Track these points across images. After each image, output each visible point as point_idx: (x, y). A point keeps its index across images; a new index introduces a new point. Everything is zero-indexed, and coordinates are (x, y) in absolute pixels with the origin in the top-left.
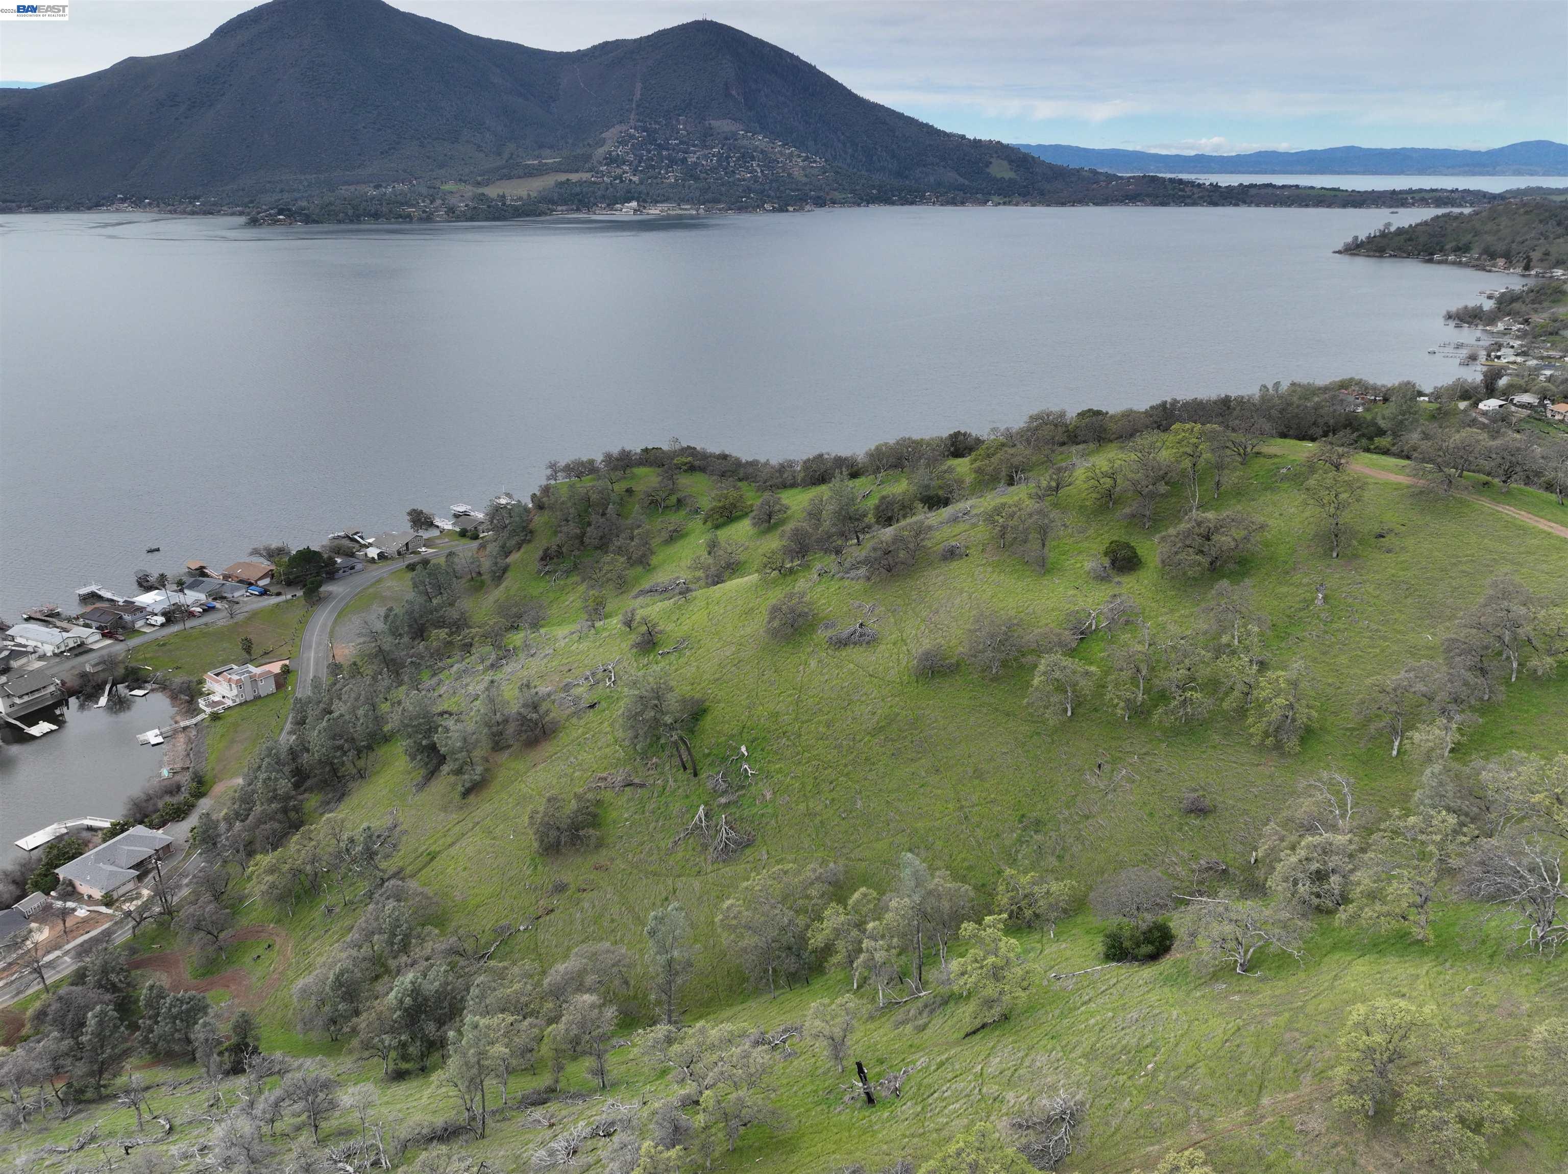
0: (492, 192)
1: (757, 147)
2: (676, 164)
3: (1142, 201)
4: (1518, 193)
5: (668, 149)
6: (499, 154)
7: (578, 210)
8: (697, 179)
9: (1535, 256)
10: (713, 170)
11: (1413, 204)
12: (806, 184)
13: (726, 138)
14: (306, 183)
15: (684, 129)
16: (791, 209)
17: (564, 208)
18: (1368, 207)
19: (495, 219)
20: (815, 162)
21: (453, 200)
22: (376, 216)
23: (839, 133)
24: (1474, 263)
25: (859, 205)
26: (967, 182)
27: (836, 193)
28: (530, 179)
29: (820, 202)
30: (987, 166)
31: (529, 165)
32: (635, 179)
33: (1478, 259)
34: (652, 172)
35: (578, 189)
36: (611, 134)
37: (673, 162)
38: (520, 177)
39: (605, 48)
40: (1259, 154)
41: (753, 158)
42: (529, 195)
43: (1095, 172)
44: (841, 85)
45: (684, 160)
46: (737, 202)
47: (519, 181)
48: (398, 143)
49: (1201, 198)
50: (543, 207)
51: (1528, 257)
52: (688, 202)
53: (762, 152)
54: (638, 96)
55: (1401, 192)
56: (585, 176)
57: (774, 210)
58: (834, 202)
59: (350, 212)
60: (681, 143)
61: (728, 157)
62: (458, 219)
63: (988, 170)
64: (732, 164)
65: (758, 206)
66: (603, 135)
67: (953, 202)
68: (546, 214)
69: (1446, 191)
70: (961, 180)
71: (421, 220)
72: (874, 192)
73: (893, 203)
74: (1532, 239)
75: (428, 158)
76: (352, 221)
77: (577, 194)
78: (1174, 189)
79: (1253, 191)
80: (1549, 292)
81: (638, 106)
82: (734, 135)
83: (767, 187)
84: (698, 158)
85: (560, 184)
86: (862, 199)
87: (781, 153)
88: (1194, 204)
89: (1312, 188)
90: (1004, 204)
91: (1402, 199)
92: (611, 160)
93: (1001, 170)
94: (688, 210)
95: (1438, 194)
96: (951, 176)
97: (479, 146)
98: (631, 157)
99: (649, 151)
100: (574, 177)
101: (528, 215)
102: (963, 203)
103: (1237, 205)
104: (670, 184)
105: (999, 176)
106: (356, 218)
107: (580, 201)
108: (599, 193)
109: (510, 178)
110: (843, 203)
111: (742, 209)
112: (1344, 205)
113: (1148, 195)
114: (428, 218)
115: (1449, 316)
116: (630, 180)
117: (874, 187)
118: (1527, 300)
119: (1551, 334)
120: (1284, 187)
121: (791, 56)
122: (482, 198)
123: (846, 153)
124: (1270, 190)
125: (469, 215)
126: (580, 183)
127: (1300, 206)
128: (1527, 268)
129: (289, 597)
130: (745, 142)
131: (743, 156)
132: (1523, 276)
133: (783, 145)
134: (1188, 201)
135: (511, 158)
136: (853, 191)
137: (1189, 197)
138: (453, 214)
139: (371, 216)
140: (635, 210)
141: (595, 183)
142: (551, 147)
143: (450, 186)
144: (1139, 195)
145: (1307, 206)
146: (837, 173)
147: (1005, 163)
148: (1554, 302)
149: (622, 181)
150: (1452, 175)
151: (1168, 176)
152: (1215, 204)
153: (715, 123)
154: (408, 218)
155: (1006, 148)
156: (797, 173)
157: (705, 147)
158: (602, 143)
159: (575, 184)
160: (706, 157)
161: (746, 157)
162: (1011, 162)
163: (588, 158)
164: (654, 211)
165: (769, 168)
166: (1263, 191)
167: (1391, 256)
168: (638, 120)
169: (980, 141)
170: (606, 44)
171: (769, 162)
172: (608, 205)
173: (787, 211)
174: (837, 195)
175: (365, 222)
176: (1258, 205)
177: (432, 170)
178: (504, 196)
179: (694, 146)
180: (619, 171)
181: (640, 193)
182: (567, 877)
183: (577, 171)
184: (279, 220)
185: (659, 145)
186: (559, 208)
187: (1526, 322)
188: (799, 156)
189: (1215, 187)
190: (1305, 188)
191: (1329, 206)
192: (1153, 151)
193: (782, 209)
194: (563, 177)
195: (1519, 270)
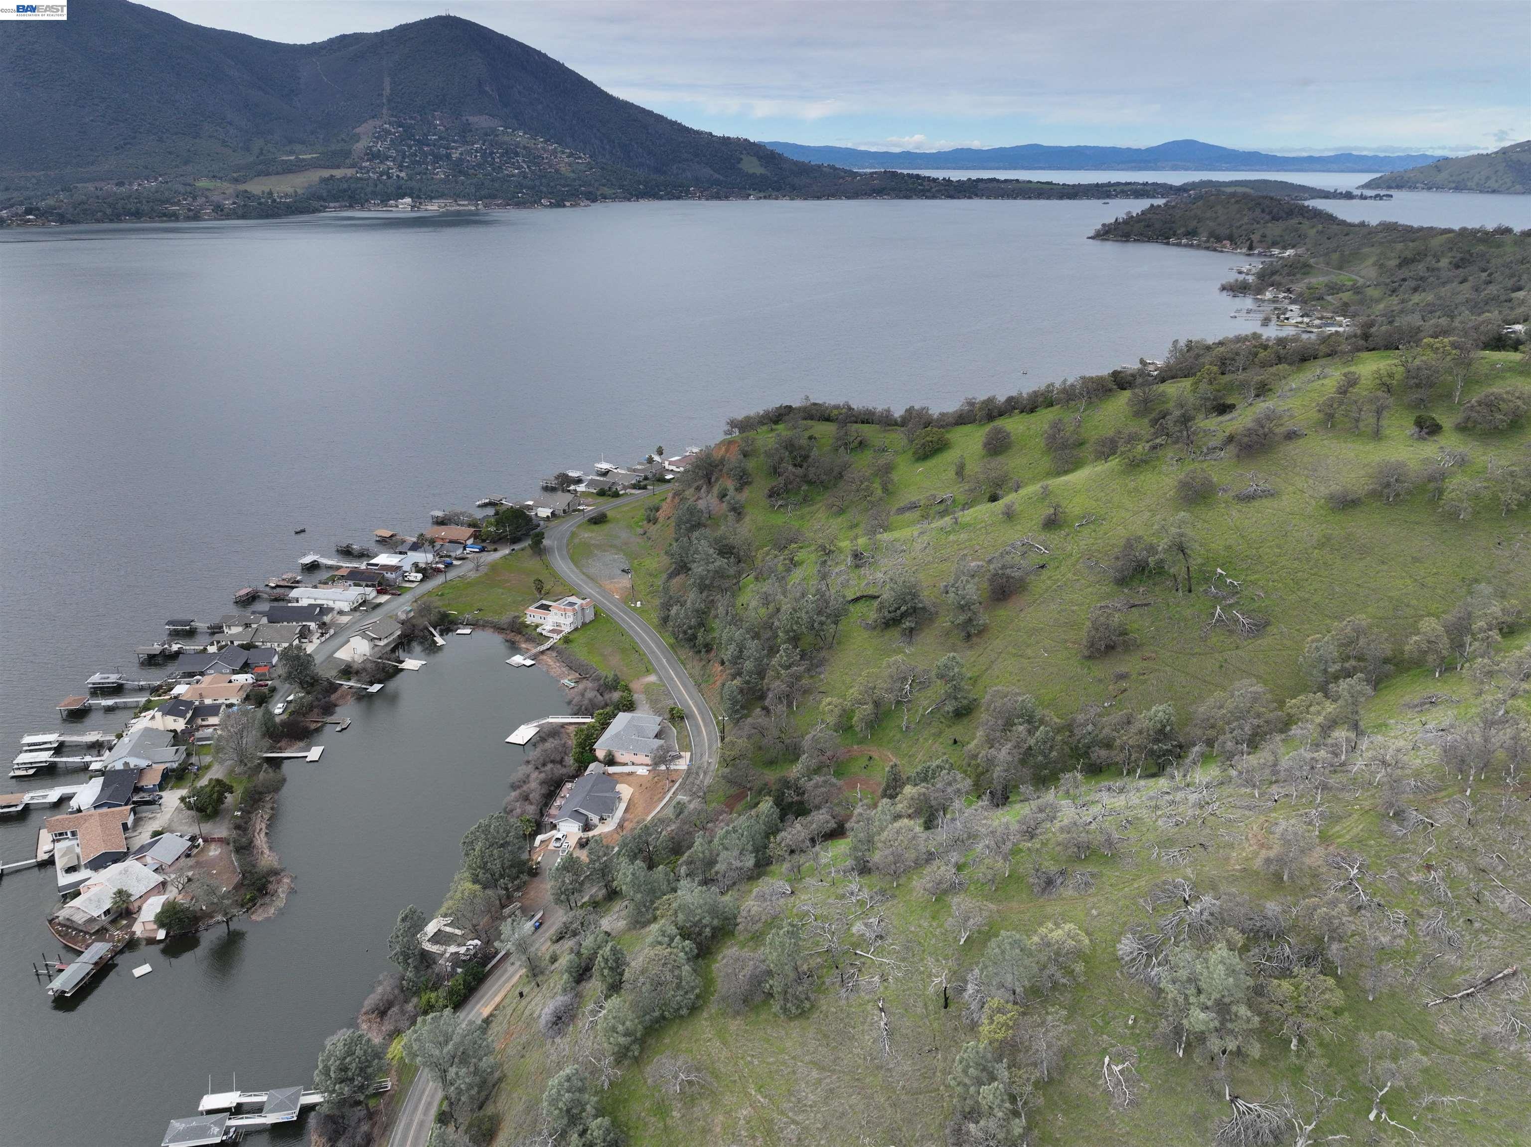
0: (257, 187)
1: (519, 142)
2: (441, 159)
3: (888, 194)
4: (1194, 185)
5: (428, 145)
6: (248, 149)
7: (351, 207)
8: (466, 174)
9: (1255, 237)
10: (479, 165)
11: (1116, 196)
12: (575, 180)
13: (486, 134)
14: (34, 181)
15: (441, 124)
16: (568, 204)
17: (337, 204)
18: (1081, 198)
19: (267, 217)
20: (580, 158)
21: (216, 198)
22: (137, 215)
23: (595, 130)
24: (1203, 245)
25: (629, 200)
26: (721, 178)
27: (606, 189)
28: (290, 176)
29: (593, 198)
30: (739, 163)
31: (286, 161)
32: (403, 174)
33: (1205, 242)
34: (418, 169)
35: (345, 186)
36: (366, 128)
37: (437, 158)
38: (278, 173)
39: (343, 41)
40: (957, 151)
41: (517, 154)
42: (296, 192)
43: (833, 168)
44: (591, 83)
45: (448, 156)
46: (514, 197)
47: (278, 177)
48: (135, 138)
49: (939, 191)
50: (315, 204)
51: (1249, 239)
52: (464, 197)
53: (525, 148)
54: (387, 91)
55: (1103, 185)
56: (350, 172)
57: (552, 206)
58: (605, 197)
59: (109, 211)
60: (441, 138)
61: (492, 153)
62: (228, 217)
63: (740, 166)
64: (497, 160)
65: (535, 202)
66: (357, 130)
67: (717, 197)
68: (320, 211)
69: (1138, 184)
70: (716, 176)
71: (188, 219)
72: (641, 187)
73: (661, 198)
74: (1247, 224)
75: (170, 153)
76: (111, 221)
77: (345, 191)
78: (914, 183)
79: (981, 186)
80: (1299, 265)
81: (389, 101)
82: (493, 131)
83: (538, 183)
84: (461, 154)
85: (325, 181)
86: (631, 194)
87: (543, 148)
88: (934, 197)
89: (1030, 182)
90: (765, 198)
91: (1107, 191)
92: (373, 156)
93: (751, 166)
94: (466, 206)
95: (1134, 187)
96: (706, 172)
97: (224, 141)
98: (393, 153)
99: (410, 147)
100: (338, 173)
101: (301, 213)
102: (727, 198)
103: (970, 198)
104: (441, 180)
105: (751, 171)
106: (116, 217)
107: (350, 197)
108: (369, 189)
109: (268, 174)
110: (614, 198)
111: (520, 204)
112: (1061, 198)
113: (893, 189)
114: (196, 217)
115: (1224, 288)
116: (398, 176)
117: (639, 183)
118: (1284, 273)
119: (1319, 299)
120: (1006, 181)
121: (539, 53)
122: (247, 196)
123: (604, 149)
124: (995, 184)
125: (240, 213)
126: (344, 179)
127: (1024, 198)
128: (1251, 248)
129: (507, 551)
130: (506, 138)
131: (507, 153)
132: (1249, 255)
133: (545, 142)
134: (928, 194)
135: (261, 153)
136: (621, 187)
137: (929, 191)
138: (220, 212)
139: (132, 214)
140: (413, 207)
141: (361, 179)
142: (303, 143)
143: (203, 183)
144: (884, 189)
145: (1030, 198)
146: (602, 169)
147: (754, 160)
148: (1304, 274)
149: (389, 177)
150: (1122, 170)
151: (905, 172)
152: (951, 197)
153: (472, 119)
154: (174, 217)
155: (754, 146)
156: (563, 169)
157: (465, 143)
158: (357, 138)
159: (340, 180)
160: (469, 153)
161: (510, 153)
162: (760, 158)
163: (347, 154)
164: (433, 207)
165: (535, 164)
166: (990, 185)
167: (1135, 240)
168: (392, 116)
169: (729, 138)
170: (343, 37)
171: (534, 159)
172: (382, 201)
173: (564, 206)
174: (607, 191)
175: (126, 221)
176: (988, 198)
177: (177, 166)
178: (270, 193)
179: (454, 142)
180: (382, 168)
181: (412, 189)
182: (1123, 669)
183: (338, 167)
184: (29, 220)
185: (418, 141)
186: (332, 205)
187: (1289, 291)
188: (563, 153)
189: (948, 182)
190: (1024, 181)
191: (1048, 198)
192: (863, 148)
193: (560, 204)
194: (326, 173)
195: (1244, 250)
